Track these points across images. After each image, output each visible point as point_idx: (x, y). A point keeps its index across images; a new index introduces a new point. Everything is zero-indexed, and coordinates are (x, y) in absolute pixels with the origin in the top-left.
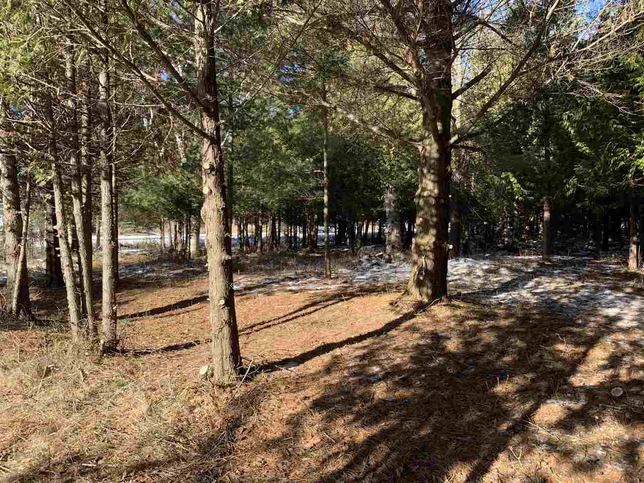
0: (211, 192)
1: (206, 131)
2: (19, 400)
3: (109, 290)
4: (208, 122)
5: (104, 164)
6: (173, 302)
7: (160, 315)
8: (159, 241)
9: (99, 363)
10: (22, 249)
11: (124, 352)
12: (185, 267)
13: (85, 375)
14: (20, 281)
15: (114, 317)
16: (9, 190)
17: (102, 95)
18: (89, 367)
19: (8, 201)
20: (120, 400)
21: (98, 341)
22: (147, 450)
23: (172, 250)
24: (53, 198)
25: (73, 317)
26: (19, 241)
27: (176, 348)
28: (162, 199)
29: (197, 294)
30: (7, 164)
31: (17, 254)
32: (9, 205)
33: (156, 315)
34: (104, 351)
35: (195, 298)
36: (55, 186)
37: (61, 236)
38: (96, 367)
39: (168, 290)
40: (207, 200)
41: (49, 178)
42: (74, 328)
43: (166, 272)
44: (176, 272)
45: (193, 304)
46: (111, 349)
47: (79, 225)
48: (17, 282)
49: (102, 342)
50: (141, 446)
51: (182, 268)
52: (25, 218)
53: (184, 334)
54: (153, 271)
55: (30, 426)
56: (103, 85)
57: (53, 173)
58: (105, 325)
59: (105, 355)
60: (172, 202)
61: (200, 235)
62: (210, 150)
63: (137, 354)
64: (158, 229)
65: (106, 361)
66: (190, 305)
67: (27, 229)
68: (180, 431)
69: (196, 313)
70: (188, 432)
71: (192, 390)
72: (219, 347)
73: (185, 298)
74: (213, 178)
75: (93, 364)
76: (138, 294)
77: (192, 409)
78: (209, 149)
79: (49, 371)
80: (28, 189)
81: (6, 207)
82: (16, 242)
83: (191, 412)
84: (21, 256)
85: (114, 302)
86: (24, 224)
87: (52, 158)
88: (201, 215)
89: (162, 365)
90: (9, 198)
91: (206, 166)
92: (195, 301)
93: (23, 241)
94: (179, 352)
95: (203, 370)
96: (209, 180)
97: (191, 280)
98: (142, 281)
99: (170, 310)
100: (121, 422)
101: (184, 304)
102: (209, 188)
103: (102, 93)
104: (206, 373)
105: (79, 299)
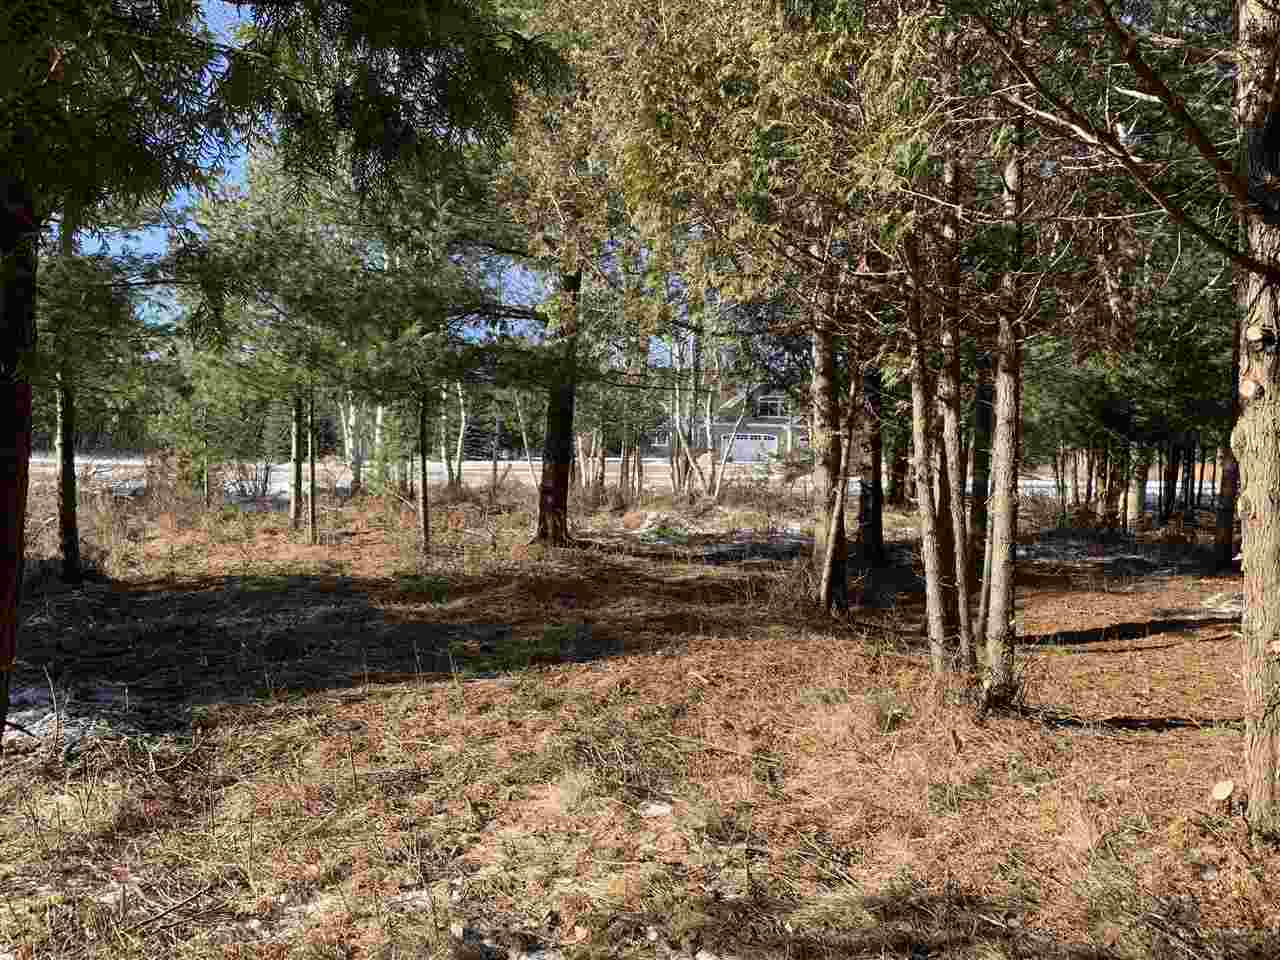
0: (1261, 392)
1: (1258, 257)
2: (851, 760)
3: (1002, 586)
4: (1262, 235)
5: (1005, 342)
6: (1104, 623)
7: (1078, 647)
8: (1052, 493)
9: (981, 723)
10: (839, 497)
11: (1025, 712)
12: (1117, 551)
13: (958, 742)
14: (834, 551)
15: (1010, 638)
16: (824, 394)
17: (1009, 208)
18: (965, 730)
19: (822, 413)
20: (1030, 809)
21: (979, 681)
22: (1108, 928)
23: (1086, 513)
24: (910, 408)
25: (935, 630)
26: (835, 482)
27: (1129, 723)
28: (1071, 408)
29: (1156, 614)
30: (825, 349)
31: (831, 504)
32: (822, 421)
33: (1070, 646)
34: (987, 705)
35: (1152, 621)
36: (914, 386)
37: (921, 478)
38: (979, 732)
39: (1088, 596)
40: (1249, 412)
41: (906, 371)
42: (937, 650)
43: (1077, 560)
44: (1100, 559)
45: (1151, 634)
46: (1003, 701)
47: (952, 459)
48: (829, 552)
49: (986, 685)
50: (1093, 916)
51: (1111, 554)
52: (846, 442)
53: (1141, 696)
54: (1047, 555)
55: (877, 813)
56: (1012, 188)
57: (913, 362)
58: (992, 652)
59: (990, 711)
60: (1091, 412)
61: (1148, 484)
62: (1266, 298)
63: (1052, 722)
64: (1049, 469)
65: (993, 722)
66: (1144, 636)
67: (847, 462)
68: (1176, 912)
69: (1160, 655)
70: (1194, 918)
71: (1195, 828)
72: (1266, 747)
73: (1130, 618)
74: (1268, 361)
75: (973, 725)
76: (1026, 597)
77: (1199, 869)
78: (1263, 295)
79: (896, 721)
80: (852, 392)
81: (817, 423)
82: (830, 484)
83: (1197, 876)
84: (837, 508)
85: (1010, 611)
86: (844, 451)
87: (912, 335)
88: (1232, 445)
89: (1108, 756)
90: (823, 408)
91: (1254, 334)
92: (1155, 628)
93: (840, 483)
94: (1137, 735)
95: (1222, 790)
96: (1256, 367)
97: (1136, 581)
98: (1030, 571)
99: (1098, 640)
100: (1045, 855)
101: (1128, 630)
102: (1256, 382)
103: (1008, 204)
104: (1230, 797)
105: (948, 597)
